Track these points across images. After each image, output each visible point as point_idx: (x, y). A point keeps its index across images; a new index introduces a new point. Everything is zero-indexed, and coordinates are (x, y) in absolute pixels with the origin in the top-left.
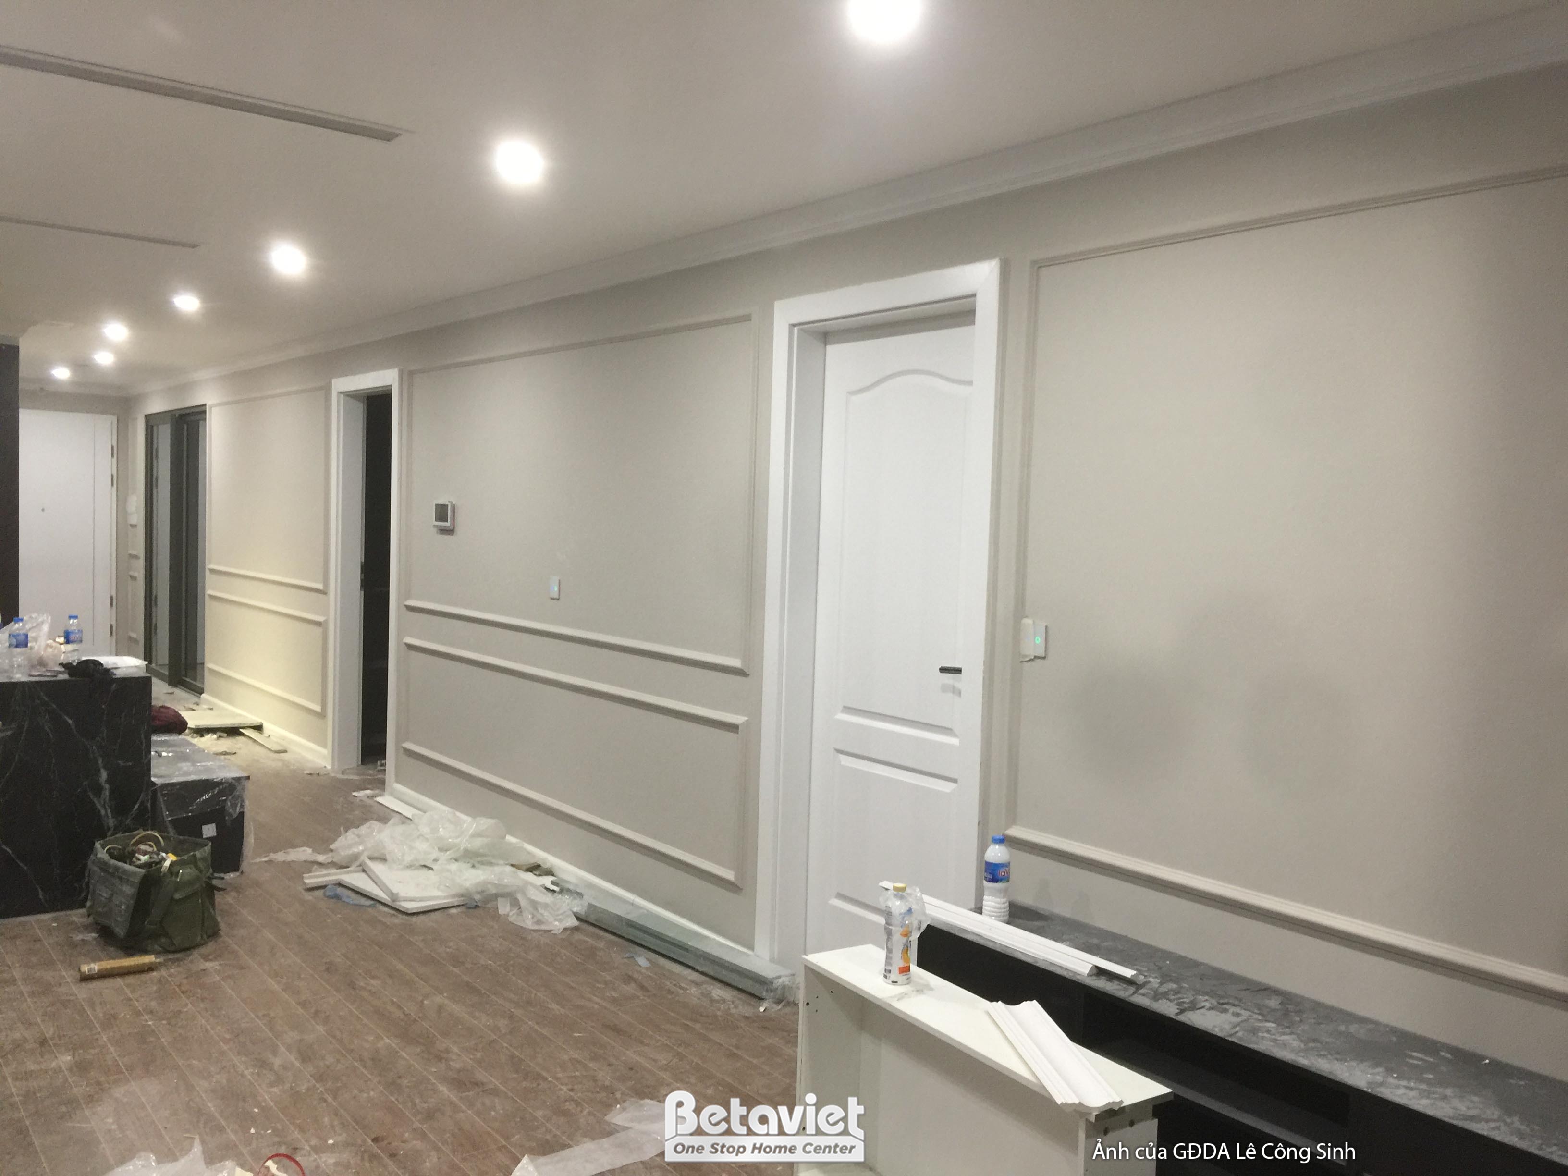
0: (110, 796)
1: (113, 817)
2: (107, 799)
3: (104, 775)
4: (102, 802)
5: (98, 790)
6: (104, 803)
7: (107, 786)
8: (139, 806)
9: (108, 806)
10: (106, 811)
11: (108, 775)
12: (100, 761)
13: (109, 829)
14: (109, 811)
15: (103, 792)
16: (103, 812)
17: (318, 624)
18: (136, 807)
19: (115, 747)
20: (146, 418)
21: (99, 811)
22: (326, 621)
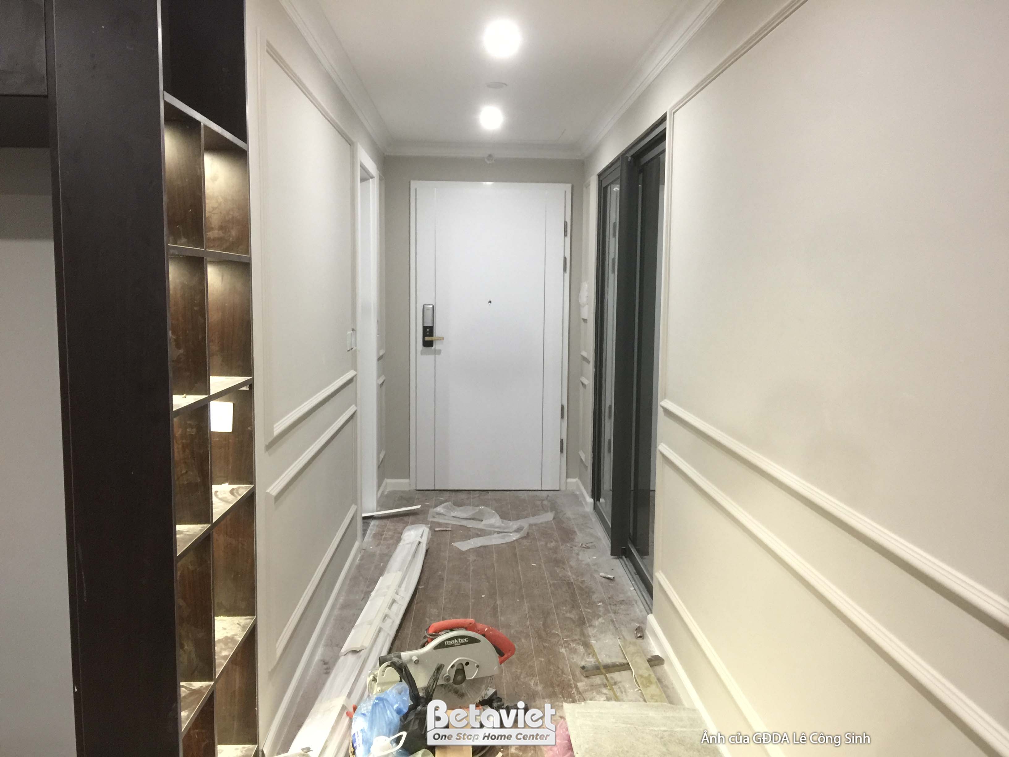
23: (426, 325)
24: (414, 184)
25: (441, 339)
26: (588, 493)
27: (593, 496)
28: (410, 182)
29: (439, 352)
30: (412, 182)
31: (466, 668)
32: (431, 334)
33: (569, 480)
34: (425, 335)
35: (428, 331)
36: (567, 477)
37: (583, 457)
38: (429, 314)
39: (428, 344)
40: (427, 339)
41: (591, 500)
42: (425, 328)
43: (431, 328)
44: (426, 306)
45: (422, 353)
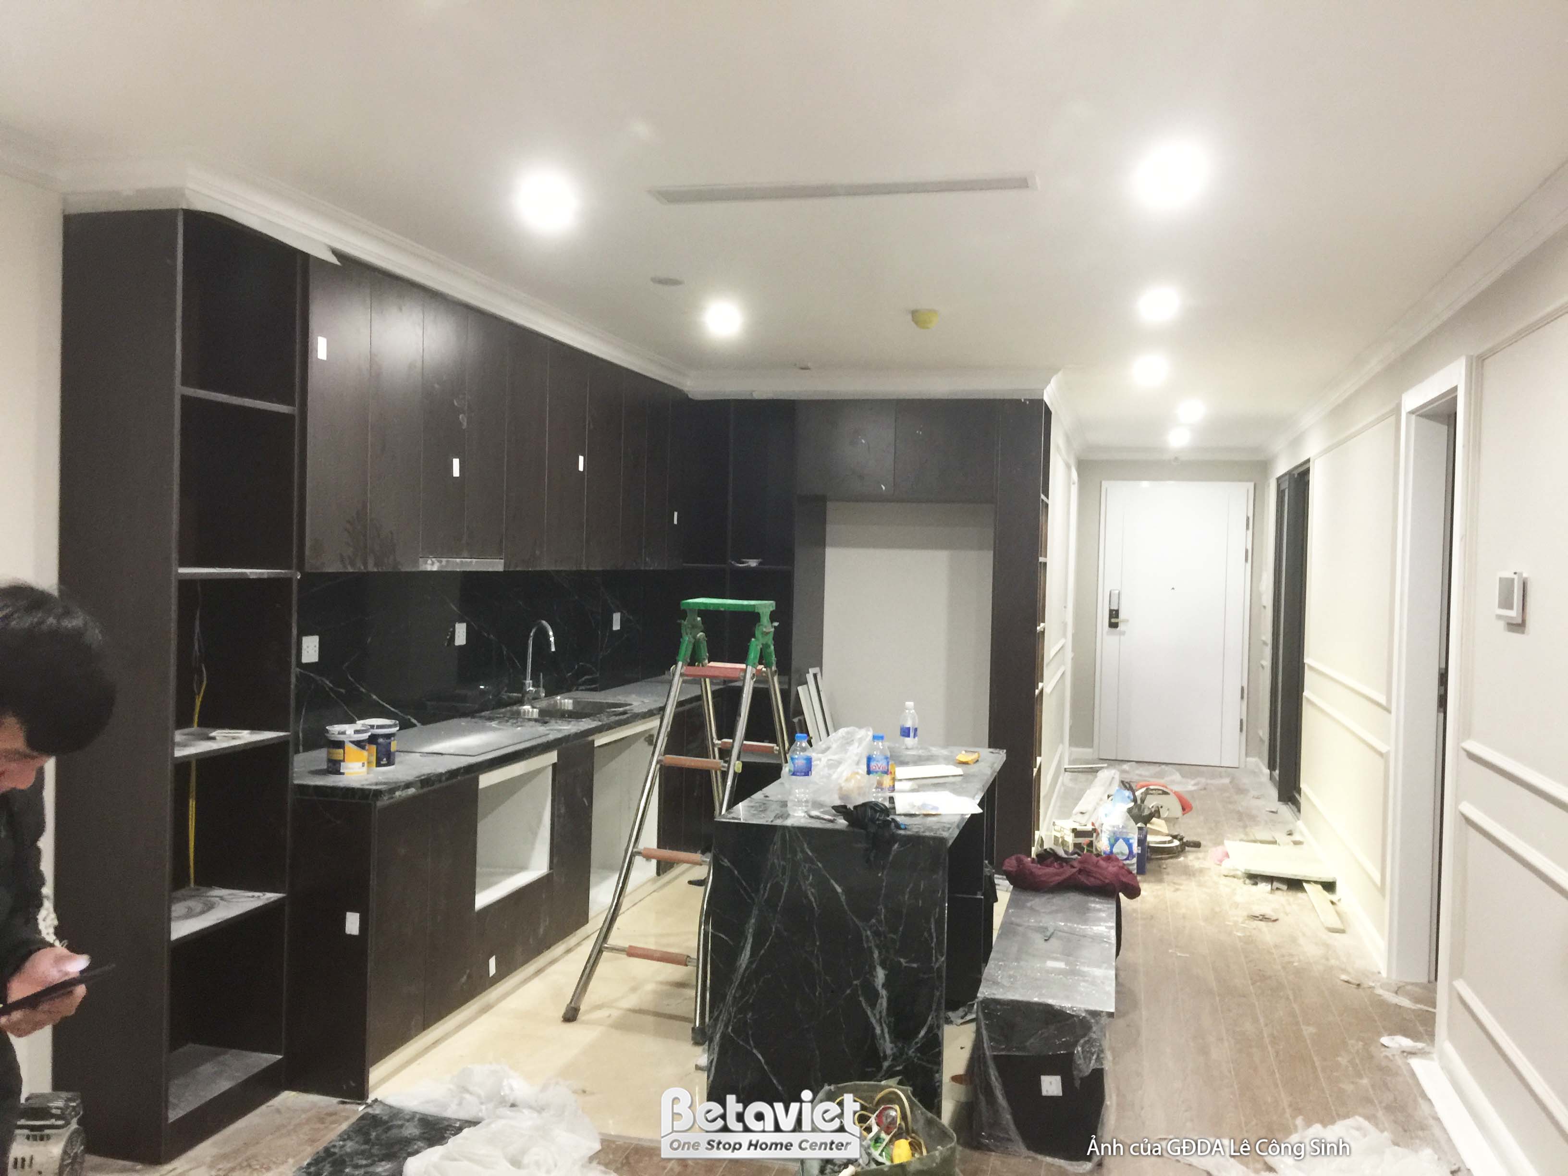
0: (888, 1009)
1: (891, 1042)
2: (884, 1013)
3: (881, 975)
4: (878, 1017)
5: (873, 997)
6: (881, 1018)
7: (883, 993)
8: (926, 1033)
9: (885, 1022)
10: (882, 1030)
11: (887, 976)
12: (876, 954)
13: (885, 1058)
14: (886, 1030)
15: (879, 1001)
16: (878, 1031)
17: (1381, 754)
18: (922, 1033)
19: (895, 937)
20: (1278, 482)
21: (874, 1029)
22: (1388, 753)
23: (1112, 608)
24: (1105, 484)
25: (1127, 621)
26: (1264, 764)
27: (1269, 768)
28: (1101, 483)
29: (1123, 633)
30: (1103, 482)
31: (1161, 810)
32: (1117, 616)
33: (1248, 759)
34: (1111, 617)
35: (1114, 614)
36: (1247, 755)
37: (1261, 734)
38: (1115, 599)
39: (1113, 625)
40: (1113, 620)
41: (1268, 771)
42: (1111, 611)
43: (1117, 611)
44: (1112, 592)
45: (1108, 633)
